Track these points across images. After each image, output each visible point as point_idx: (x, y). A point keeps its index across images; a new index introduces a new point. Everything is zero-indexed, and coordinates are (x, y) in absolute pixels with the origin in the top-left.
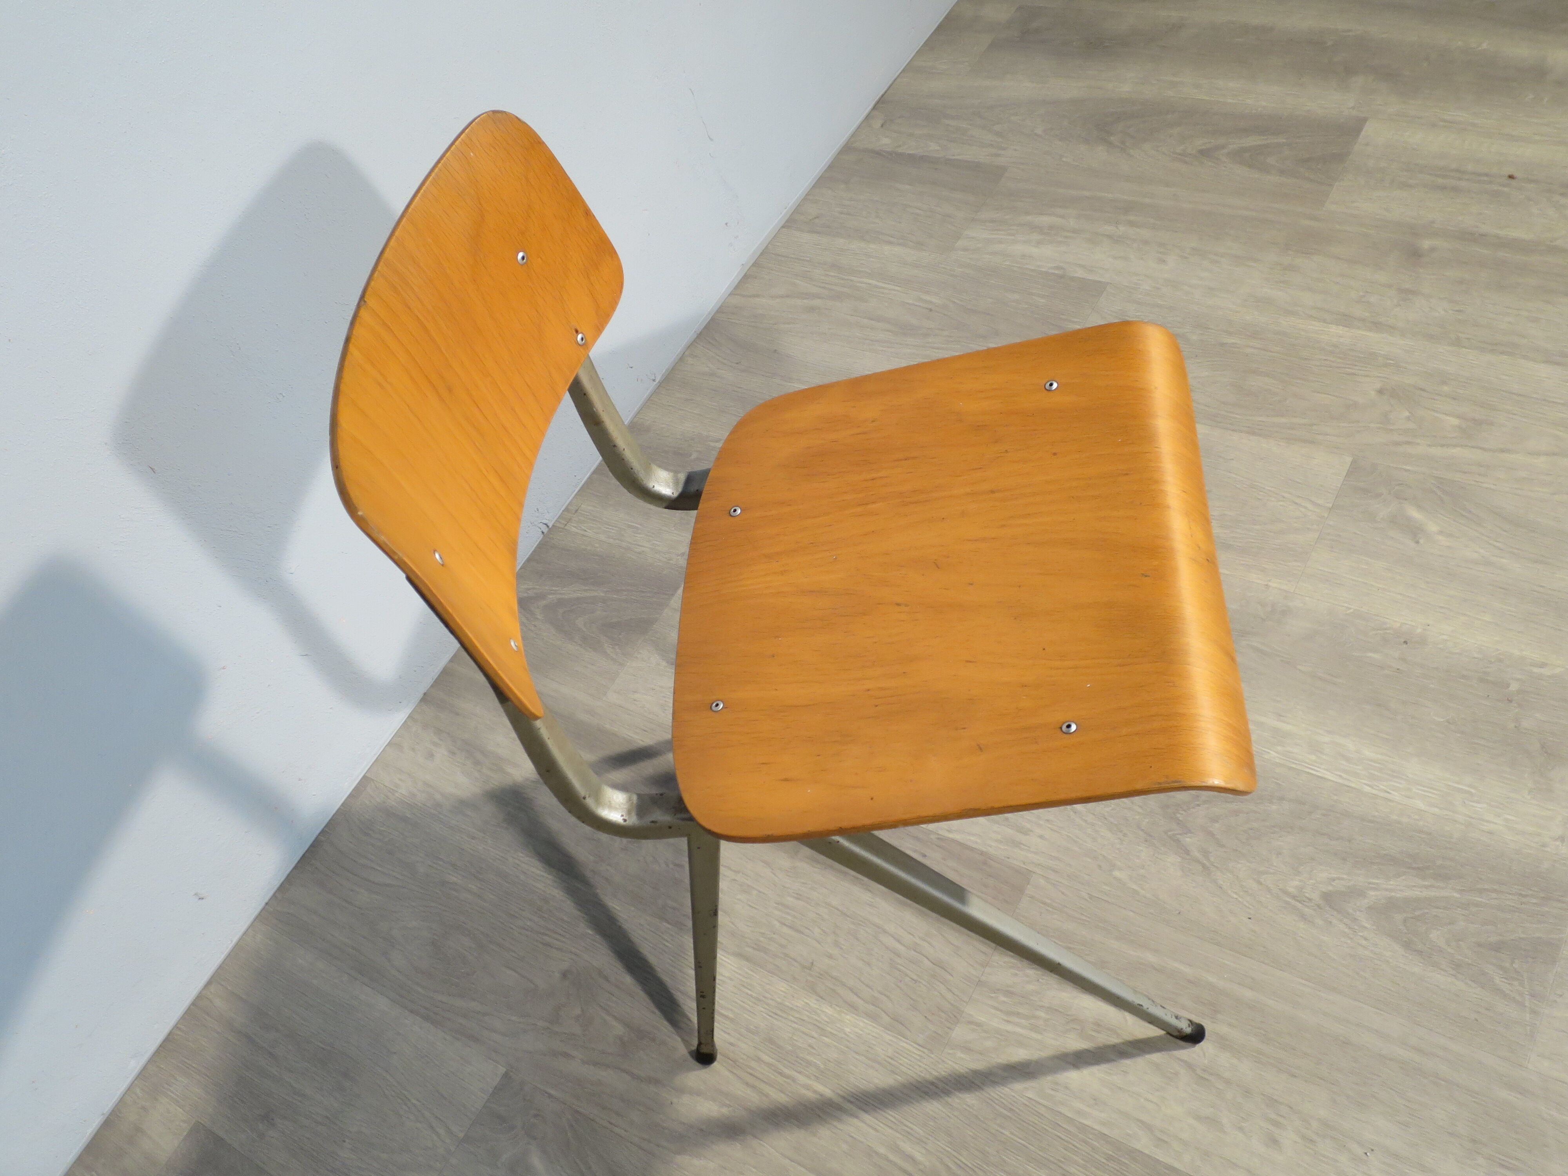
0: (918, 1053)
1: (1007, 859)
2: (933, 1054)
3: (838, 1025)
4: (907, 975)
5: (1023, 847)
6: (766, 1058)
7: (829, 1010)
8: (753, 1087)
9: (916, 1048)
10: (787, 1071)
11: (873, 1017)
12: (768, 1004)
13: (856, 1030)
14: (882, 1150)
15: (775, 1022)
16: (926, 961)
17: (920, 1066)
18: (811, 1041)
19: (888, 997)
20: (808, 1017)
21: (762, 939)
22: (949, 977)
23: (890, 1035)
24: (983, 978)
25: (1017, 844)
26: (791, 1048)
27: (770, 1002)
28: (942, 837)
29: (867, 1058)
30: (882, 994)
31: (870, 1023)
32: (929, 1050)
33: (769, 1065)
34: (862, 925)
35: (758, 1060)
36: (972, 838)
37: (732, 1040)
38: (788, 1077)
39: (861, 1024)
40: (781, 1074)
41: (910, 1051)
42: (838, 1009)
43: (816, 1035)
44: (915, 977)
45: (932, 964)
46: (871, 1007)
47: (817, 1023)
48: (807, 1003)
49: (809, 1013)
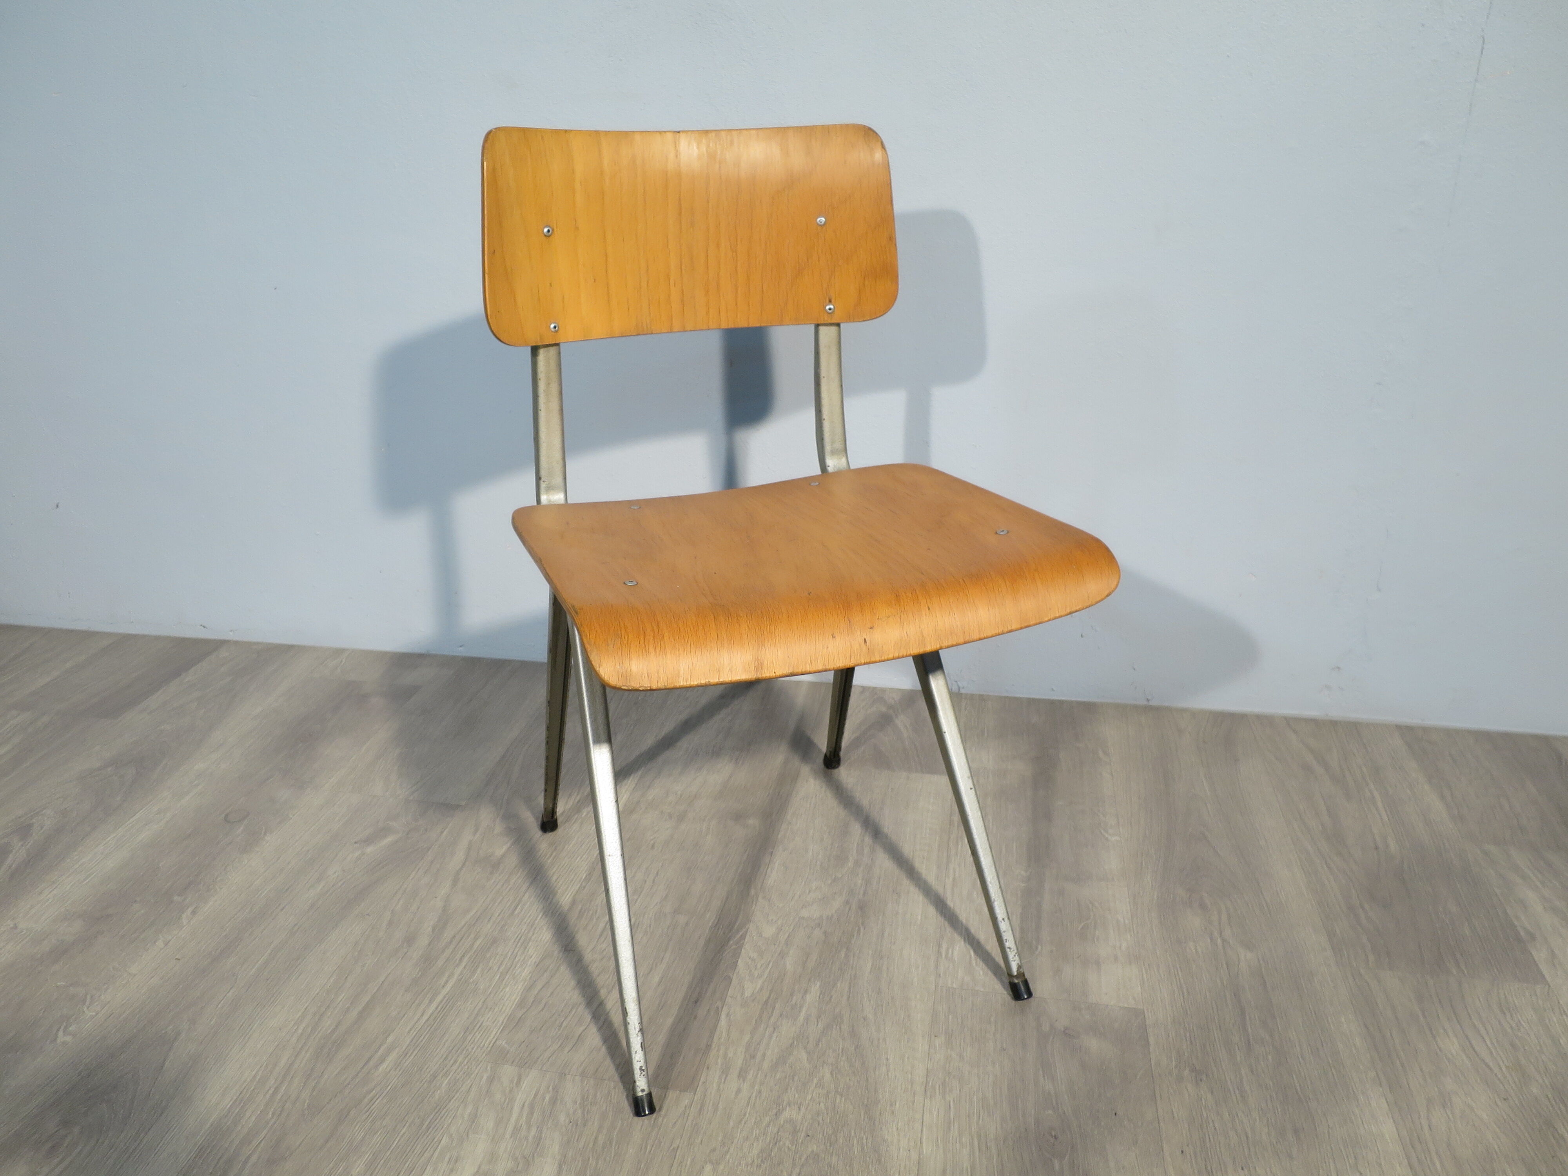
0: (486, 1044)
1: (706, 1067)
2: (486, 1055)
3: (511, 982)
5: (724, 1077)
6: (478, 942)
7: (526, 973)
8: (451, 942)
9: (491, 1042)
10: (466, 959)
11: (521, 1004)
12: (529, 932)
13: (507, 996)
14: (390, 1039)
15: (512, 941)
16: (582, 1028)
17: (473, 1049)
18: (495, 968)
19: (542, 1010)
20: (519, 961)
21: (591, 912)
22: (567, 1049)
23: (504, 1020)
24: (568, 1077)
25: (726, 1071)
26: (488, 956)
27: (531, 933)
29: (480, 1010)
30: (545, 1005)
31: (515, 1004)
32: (490, 1051)
33: (472, 946)
35: (476, 938)
36: (724, 1034)
38: (461, 960)
39: (514, 997)
40: (463, 956)
41: (488, 1038)
42: (528, 978)
43: (501, 970)
44: (564, 1024)
45: (578, 1035)
46: (531, 1000)
47: (513, 966)
48: (531, 957)
49: (523, 960)
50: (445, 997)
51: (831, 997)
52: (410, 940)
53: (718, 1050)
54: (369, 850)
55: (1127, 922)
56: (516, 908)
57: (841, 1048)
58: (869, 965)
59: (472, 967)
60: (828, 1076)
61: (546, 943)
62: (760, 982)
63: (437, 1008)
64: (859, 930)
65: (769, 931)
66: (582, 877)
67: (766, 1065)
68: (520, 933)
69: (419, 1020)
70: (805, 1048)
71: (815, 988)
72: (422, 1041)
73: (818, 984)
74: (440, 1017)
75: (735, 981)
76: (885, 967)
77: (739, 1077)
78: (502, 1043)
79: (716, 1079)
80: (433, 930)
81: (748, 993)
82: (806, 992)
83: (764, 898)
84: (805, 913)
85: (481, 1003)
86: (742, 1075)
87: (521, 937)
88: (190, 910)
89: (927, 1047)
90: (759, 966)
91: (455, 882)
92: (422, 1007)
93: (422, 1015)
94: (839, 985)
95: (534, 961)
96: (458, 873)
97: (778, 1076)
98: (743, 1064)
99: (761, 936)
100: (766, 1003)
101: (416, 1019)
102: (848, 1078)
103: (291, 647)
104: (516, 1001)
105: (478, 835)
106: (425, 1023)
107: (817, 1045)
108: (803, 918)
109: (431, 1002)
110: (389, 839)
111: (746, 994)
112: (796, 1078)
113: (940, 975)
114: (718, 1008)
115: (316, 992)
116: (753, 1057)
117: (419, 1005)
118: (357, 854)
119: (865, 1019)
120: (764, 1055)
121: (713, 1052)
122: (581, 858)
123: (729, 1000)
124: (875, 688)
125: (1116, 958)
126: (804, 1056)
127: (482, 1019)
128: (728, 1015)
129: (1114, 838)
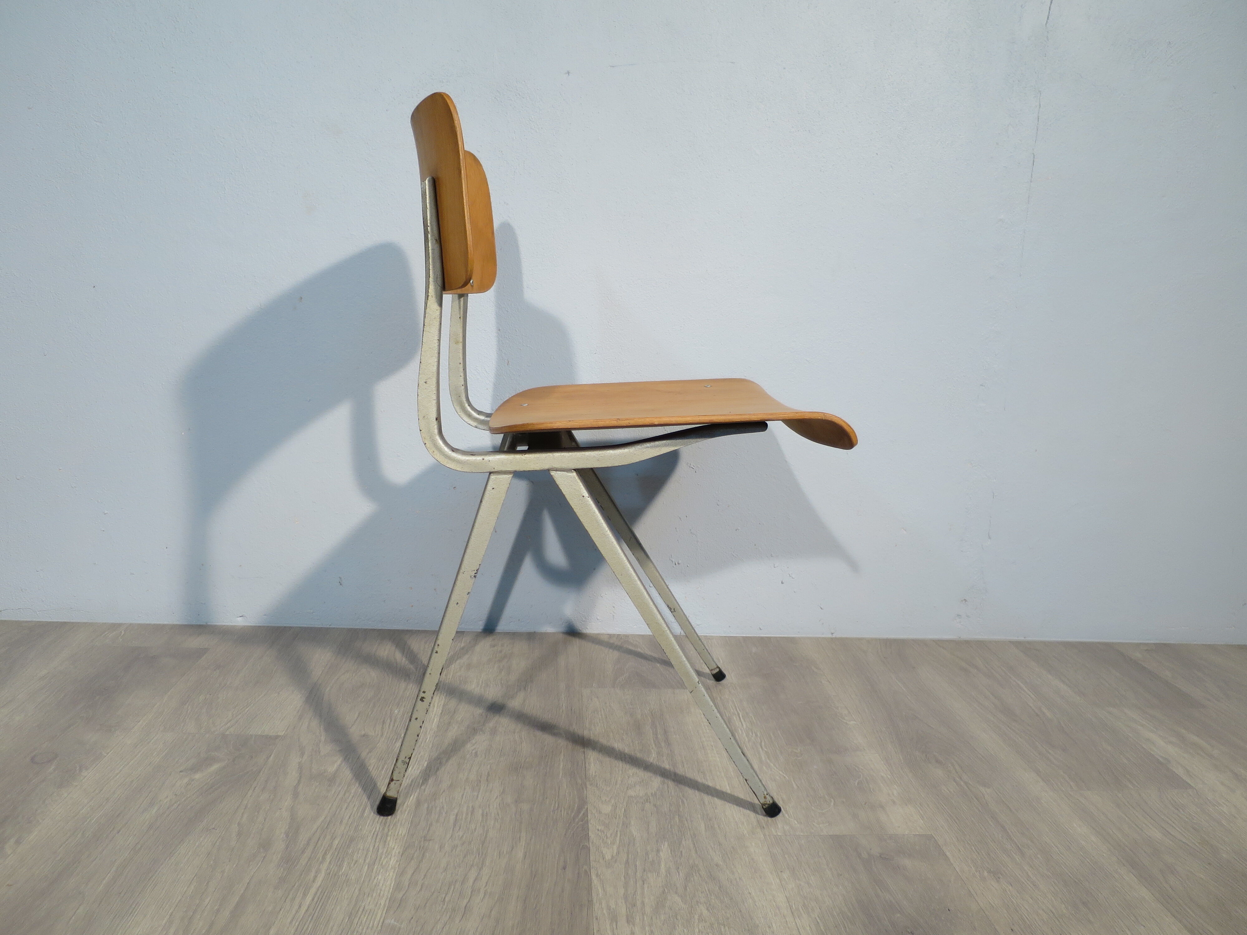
0: (375, 924)
1: (594, 919)
3: (381, 871)
4: (446, 894)
5: (614, 924)
6: (336, 842)
7: (393, 862)
8: (308, 844)
9: (379, 921)
10: (329, 857)
11: (398, 887)
13: (382, 882)
15: (370, 838)
16: (466, 901)
17: (363, 929)
18: (361, 861)
19: (421, 890)
20: (382, 853)
21: (438, 809)
22: (458, 920)
23: (386, 901)
25: (614, 919)
26: (350, 852)
28: (589, 873)
29: (358, 896)
30: (422, 886)
31: (392, 888)
32: (381, 930)
33: (331, 845)
34: (479, 854)
35: (333, 838)
36: (600, 890)
37: (345, 821)
38: (324, 858)
39: (389, 883)
40: (325, 854)
41: (375, 919)
42: (397, 866)
43: (367, 861)
44: (447, 899)
45: (464, 906)
46: (407, 883)
47: (378, 858)
48: (394, 849)
49: (386, 852)
50: (318, 890)
51: (681, 852)
52: (265, 845)
53: (601, 904)
54: (197, 776)
55: (889, 777)
56: (364, 811)
57: (707, 890)
58: (703, 825)
59: (338, 862)
60: (705, 912)
61: (405, 836)
62: (615, 847)
63: (313, 899)
64: (683, 802)
65: (607, 809)
66: (419, 782)
67: (648, 910)
68: (375, 831)
69: (297, 912)
70: (676, 893)
71: (665, 848)
72: (307, 929)
73: (666, 844)
74: (319, 907)
75: (593, 849)
76: (716, 826)
77: (628, 922)
78: (391, 921)
79: (608, 927)
80: (287, 836)
81: (608, 857)
82: (658, 851)
83: (591, 784)
84: (631, 793)
85: (357, 890)
86: (630, 920)
87: (378, 834)
88: (13, 840)
89: (778, 881)
90: (609, 835)
91: (296, 795)
92: (297, 901)
93: (300, 907)
94: (684, 842)
95: (397, 852)
96: (296, 787)
97: (662, 918)
98: (627, 912)
99: (600, 812)
100: (627, 862)
101: (294, 912)
102: (723, 912)
103: (62, 625)
104: (392, 885)
105: (305, 757)
106: (305, 913)
107: (685, 889)
108: (632, 797)
109: (305, 895)
110: (215, 767)
111: (606, 857)
112: (679, 917)
113: (764, 827)
114: (586, 871)
115: (178, 900)
116: (634, 905)
117: (293, 899)
118: (186, 780)
119: (717, 865)
120: (643, 903)
121: (596, 906)
122: (413, 768)
123: (593, 864)
124: (618, 635)
125: (894, 802)
126: (677, 899)
127: (363, 904)
128: (597, 875)
129: (852, 722)
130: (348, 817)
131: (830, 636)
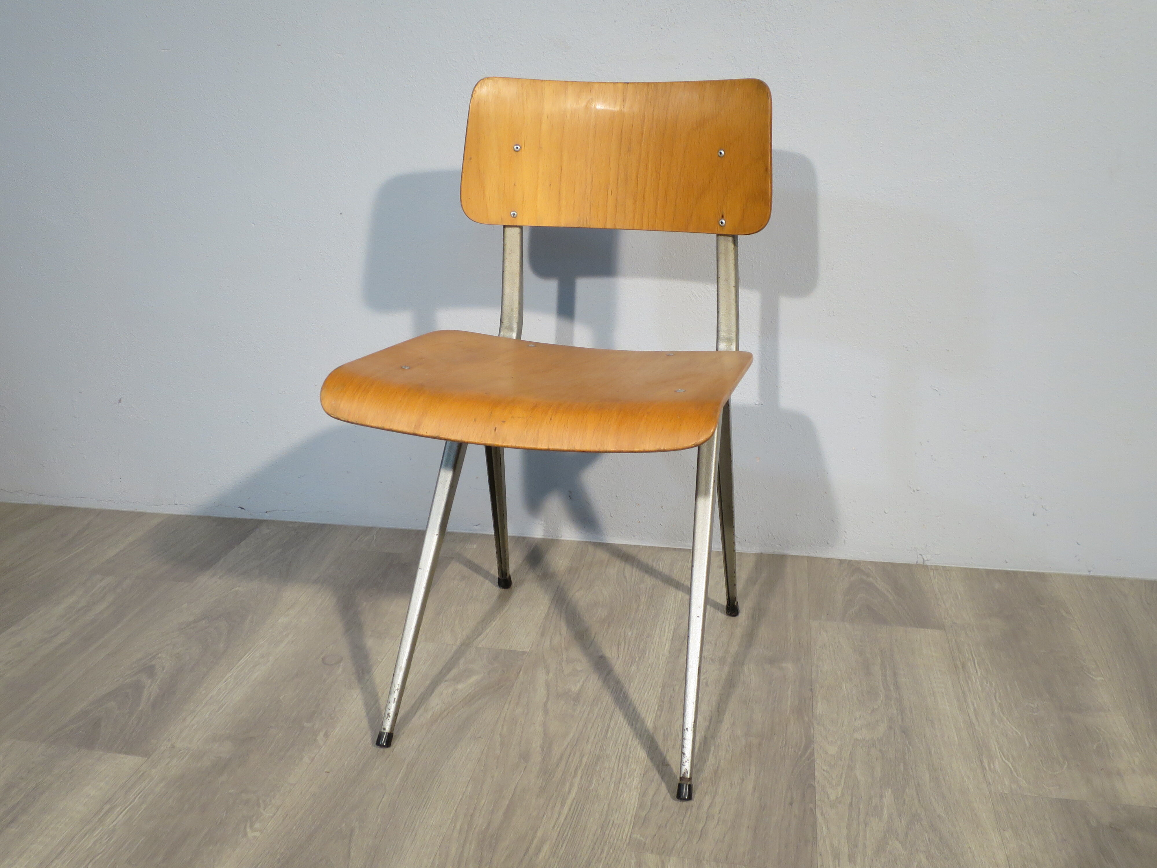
0: (623, 837)
1: (818, 855)
2: (627, 846)
3: (626, 790)
4: (684, 817)
5: (837, 861)
6: (585, 759)
7: (635, 782)
8: (561, 758)
9: (627, 835)
10: (579, 773)
11: (641, 806)
12: (625, 751)
13: (627, 800)
14: (539, 834)
15: (614, 758)
16: (701, 825)
17: (614, 841)
18: (608, 779)
19: (661, 811)
20: (626, 773)
21: (674, 736)
22: (695, 841)
23: (631, 818)
24: (704, 862)
25: (837, 856)
26: (598, 769)
27: (628, 752)
28: (814, 811)
29: (607, 811)
30: (662, 807)
31: (636, 806)
32: (629, 843)
33: (581, 762)
34: (712, 783)
35: (582, 756)
36: (824, 828)
37: (591, 740)
38: (576, 773)
39: (633, 801)
40: (576, 769)
41: (623, 832)
42: (639, 787)
43: (614, 779)
44: (685, 822)
45: (700, 830)
46: (649, 804)
47: (623, 778)
48: (636, 770)
49: (629, 773)
50: (573, 801)
51: (904, 800)
52: (525, 756)
53: (824, 841)
54: (460, 686)
55: (1133, 743)
56: (607, 732)
57: (927, 839)
58: (927, 776)
59: (588, 778)
60: (924, 860)
61: (644, 759)
62: (840, 789)
63: (570, 810)
64: (909, 749)
65: (833, 750)
66: (655, 709)
67: (869, 852)
68: (618, 752)
69: (557, 819)
70: (897, 839)
71: (888, 793)
72: (567, 835)
73: (890, 790)
74: (576, 816)
75: (818, 788)
76: (941, 777)
77: (850, 860)
78: (637, 836)
79: (831, 863)
80: (543, 750)
81: (833, 797)
82: (881, 797)
83: (818, 724)
84: (857, 736)
85: (606, 806)
86: (852, 859)
87: (620, 755)
88: (322, 734)
89: (1000, 839)
90: (834, 777)
91: (546, 712)
92: (557, 809)
93: (559, 815)
94: (907, 790)
95: (639, 773)
96: (546, 704)
97: (883, 860)
98: (849, 852)
99: (826, 753)
100: (851, 804)
101: (555, 819)
102: (942, 862)
103: (322, 527)
104: (636, 804)
105: (551, 675)
106: (564, 821)
107: (906, 837)
108: (857, 740)
109: (563, 805)
110: (474, 679)
111: (831, 798)
112: (898, 863)
113: (990, 783)
114: (811, 809)
115: (460, 798)
116: (856, 846)
117: (553, 807)
118: (451, 690)
119: (939, 817)
120: (865, 845)
121: (820, 843)
122: (648, 693)
123: (818, 803)
124: (850, 561)
125: (1134, 771)
126: (898, 845)
127: (613, 818)
128: (822, 814)
129: (1099, 679)
130: (593, 735)
131: (1087, 573)
